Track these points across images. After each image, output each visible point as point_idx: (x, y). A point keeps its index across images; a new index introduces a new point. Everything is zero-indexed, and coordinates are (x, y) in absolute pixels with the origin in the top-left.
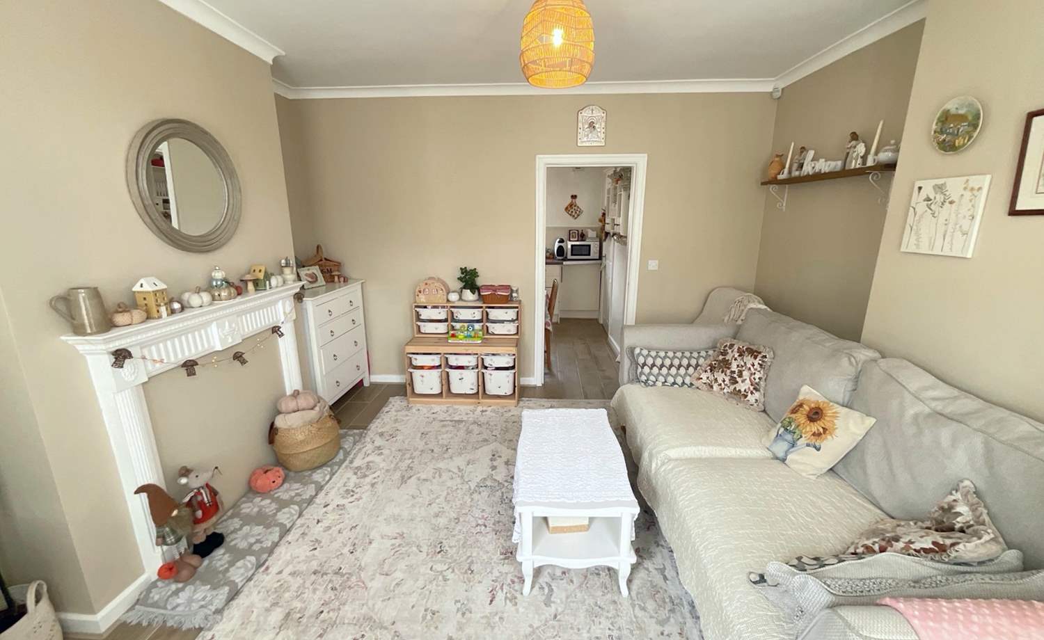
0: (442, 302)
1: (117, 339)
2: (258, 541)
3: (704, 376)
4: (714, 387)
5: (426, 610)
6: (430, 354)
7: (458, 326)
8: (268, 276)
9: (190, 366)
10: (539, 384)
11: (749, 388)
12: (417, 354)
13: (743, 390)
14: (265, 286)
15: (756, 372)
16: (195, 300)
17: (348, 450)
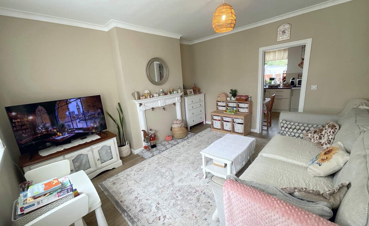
0: (224, 100)
1: (140, 101)
2: (161, 149)
3: (309, 135)
4: (312, 140)
5: (181, 172)
6: (218, 116)
7: (229, 108)
8: (173, 91)
9: (153, 109)
10: (258, 132)
11: (325, 142)
12: (215, 115)
13: (322, 142)
14: (172, 93)
15: (330, 135)
16: (155, 95)
17: (189, 137)
